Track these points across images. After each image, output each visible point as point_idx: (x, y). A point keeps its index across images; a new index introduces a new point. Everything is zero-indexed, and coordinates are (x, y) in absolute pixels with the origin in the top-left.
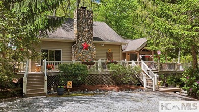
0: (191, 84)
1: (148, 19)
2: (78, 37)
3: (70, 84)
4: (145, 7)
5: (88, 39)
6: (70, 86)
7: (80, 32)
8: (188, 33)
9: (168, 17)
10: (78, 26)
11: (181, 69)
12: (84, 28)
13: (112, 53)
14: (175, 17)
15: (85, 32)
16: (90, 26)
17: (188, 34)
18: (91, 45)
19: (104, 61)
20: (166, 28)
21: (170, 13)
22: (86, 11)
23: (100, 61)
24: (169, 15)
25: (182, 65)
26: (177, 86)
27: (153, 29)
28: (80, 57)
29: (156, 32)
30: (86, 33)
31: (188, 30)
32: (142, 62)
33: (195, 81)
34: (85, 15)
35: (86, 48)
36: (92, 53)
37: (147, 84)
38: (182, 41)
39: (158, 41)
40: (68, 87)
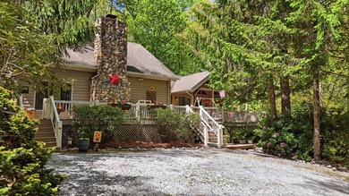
0: (267, 137)
1: (212, 43)
2: (103, 64)
3: (98, 135)
4: (208, 25)
5: (119, 67)
6: (97, 139)
7: (105, 55)
8: (268, 63)
9: (242, 41)
10: (104, 45)
11: (253, 119)
12: (113, 49)
13: (155, 93)
14: (251, 43)
15: (114, 55)
16: (122, 48)
17: (268, 66)
18: (124, 78)
19: (145, 104)
20: (241, 56)
21: (245, 36)
22: (117, 22)
23: (138, 105)
24: (243, 39)
25: (254, 114)
26: (250, 142)
27: (219, 57)
28: (105, 96)
29: (223, 63)
30: (116, 57)
31: (268, 60)
32: (201, 107)
33: (273, 132)
34: (115, 29)
35: (116, 83)
36: (124, 91)
37: (210, 140)
38: (259, 75)
39: (225, 76)
40: (95, 141)
